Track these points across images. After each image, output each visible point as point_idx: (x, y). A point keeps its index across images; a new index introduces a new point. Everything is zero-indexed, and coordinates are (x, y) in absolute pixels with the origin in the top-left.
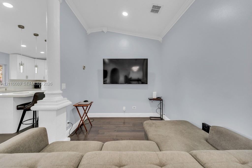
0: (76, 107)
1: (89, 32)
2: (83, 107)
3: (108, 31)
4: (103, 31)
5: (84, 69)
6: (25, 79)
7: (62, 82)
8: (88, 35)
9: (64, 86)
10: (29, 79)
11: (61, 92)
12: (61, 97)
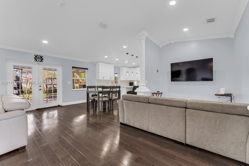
0: (153, 94)
1: (160, 46)
2: (156, 94)
3: (175, 42)
4: (171, 43)
5: (157, 72)
6: (126, 80)
7: (146, 80)
8: (160, 48)
9: (147, 82)
10: (128, 80)
11: (145, 85)
12: (145, 87)
